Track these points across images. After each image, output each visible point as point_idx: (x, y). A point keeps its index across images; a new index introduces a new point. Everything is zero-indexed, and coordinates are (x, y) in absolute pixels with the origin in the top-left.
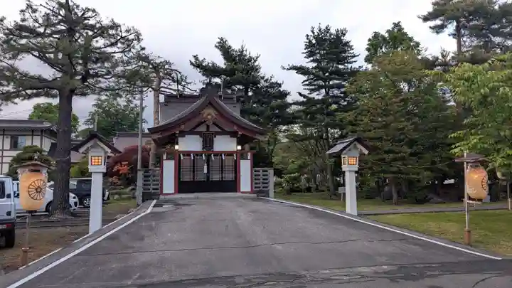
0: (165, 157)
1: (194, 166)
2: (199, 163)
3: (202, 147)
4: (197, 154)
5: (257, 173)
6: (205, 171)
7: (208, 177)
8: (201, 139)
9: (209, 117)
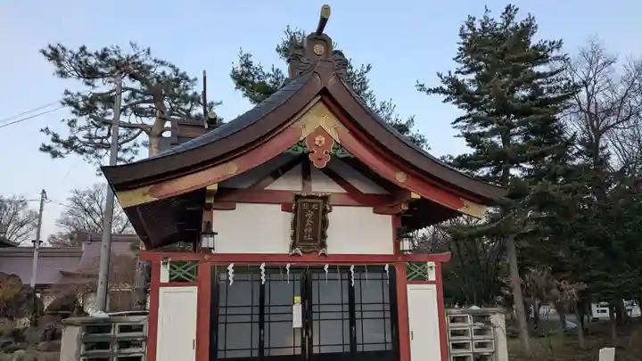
0: (164, 275)
1: (262, 306)
2: (277, 295)
3: (289, 241)
4: (274, 265)
5: (458, 326)
6: (298, 322)
7: (307, 342)
8: (289, 216)
9: (320, 139)
